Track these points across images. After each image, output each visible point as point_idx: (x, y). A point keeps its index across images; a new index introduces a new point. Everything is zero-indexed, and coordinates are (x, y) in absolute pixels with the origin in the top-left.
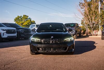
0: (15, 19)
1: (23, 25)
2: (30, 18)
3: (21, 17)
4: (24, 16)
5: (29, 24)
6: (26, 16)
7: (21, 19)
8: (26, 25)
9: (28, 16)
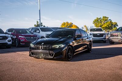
0: (94, 21)
1: (102, 27)
2: (110, 20)
3: (100, 19)
4: (104, 17)
5: (109, 26)
6: (106, 17)
7: (101, 20)
8: (106, 27)
9: (108, 18)
